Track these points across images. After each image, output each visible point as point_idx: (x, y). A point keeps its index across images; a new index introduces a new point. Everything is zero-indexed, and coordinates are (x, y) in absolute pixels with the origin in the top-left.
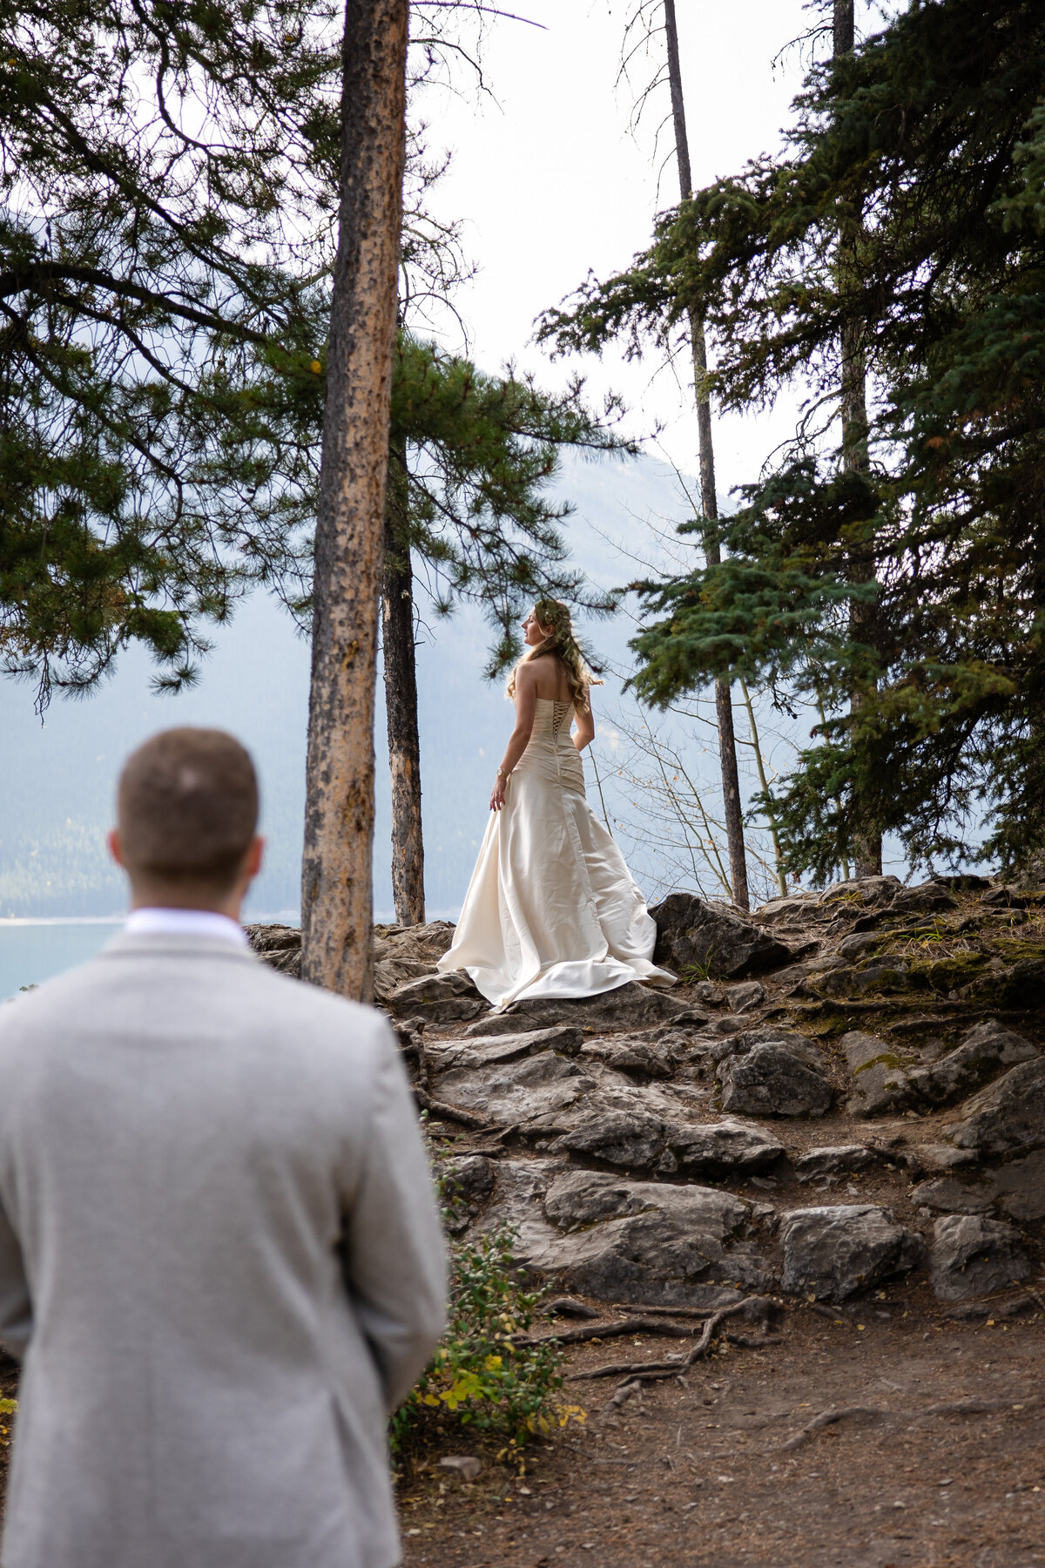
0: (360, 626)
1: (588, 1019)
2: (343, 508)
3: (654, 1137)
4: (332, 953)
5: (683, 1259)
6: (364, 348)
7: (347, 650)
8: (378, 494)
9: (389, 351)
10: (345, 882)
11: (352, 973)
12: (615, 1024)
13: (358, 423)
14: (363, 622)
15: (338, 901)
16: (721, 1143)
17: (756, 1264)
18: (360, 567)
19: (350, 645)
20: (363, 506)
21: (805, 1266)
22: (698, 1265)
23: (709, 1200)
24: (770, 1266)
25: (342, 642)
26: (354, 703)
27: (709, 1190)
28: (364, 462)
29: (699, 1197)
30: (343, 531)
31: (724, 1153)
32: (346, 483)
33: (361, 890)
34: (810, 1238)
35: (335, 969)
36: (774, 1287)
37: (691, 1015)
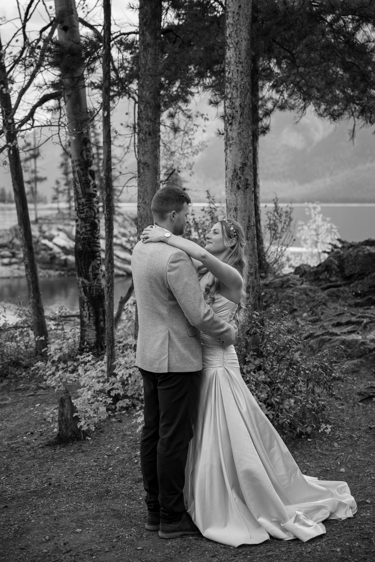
0: (234, 108)
2: (227, 61)
8: (240, 54)
13: (230, 26)
18: (233, 84)
19: (230, 116)
20: (233, 60)
26: (233, 139)
28: (233, 41)
30: (227, 70)
32: (227, 51)
33: (241, 212)
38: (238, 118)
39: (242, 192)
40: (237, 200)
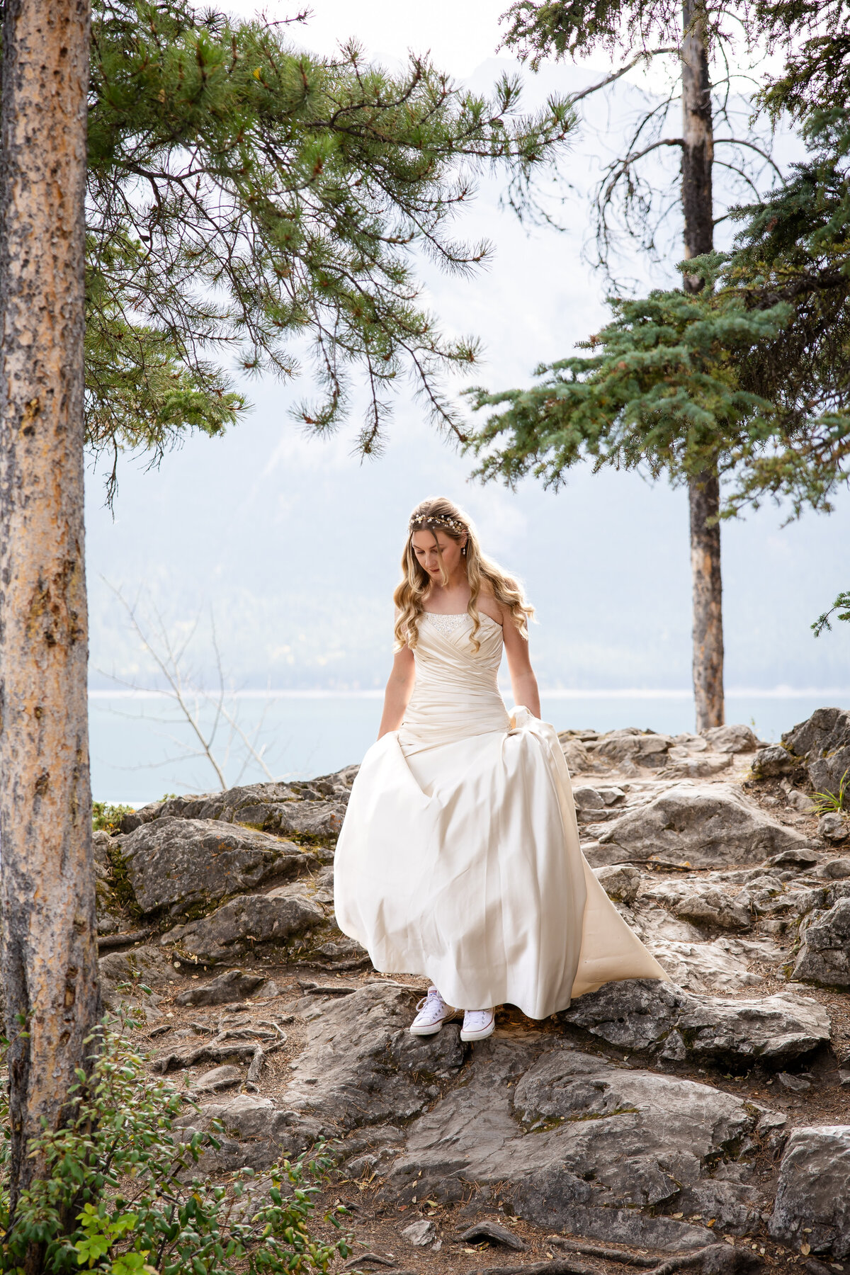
0: (40, 380)
1: (687, 853)
2: (16, 225)
3: (663, 1014)
4: (21, 803)
5: (647, 1181)
6: (33, 8)
7: (24, 412)
8: (62, 205)
9: (71, 13)
10: (32, 712)
11: (46, 829)
12: (718, 860)
13: (29, 111)
14: (46, 376)
15: (24, 736)
16: (744, 1026)
17: (742, 1196)
18: (39, 301)
19: (28, 404)
20: (39, 224)
21: (800, 1207)
22: (664, 1191)
23: (703, 1103)
24: (761, 1199)
25: (18, 401)
26: (36, 480)
27: (708, 1089)
28: (39, 162)
29: (692, 1098)
30: (17, 255)
31: (743, 1041)
32: (18, 191)
33: (57, 722)
34: (812, 1169)
35: (25, 823)
36: (758, 1230)
37: (794, 854)
38: (55, 416)
39: (61, 657)
40: (43, 682)
